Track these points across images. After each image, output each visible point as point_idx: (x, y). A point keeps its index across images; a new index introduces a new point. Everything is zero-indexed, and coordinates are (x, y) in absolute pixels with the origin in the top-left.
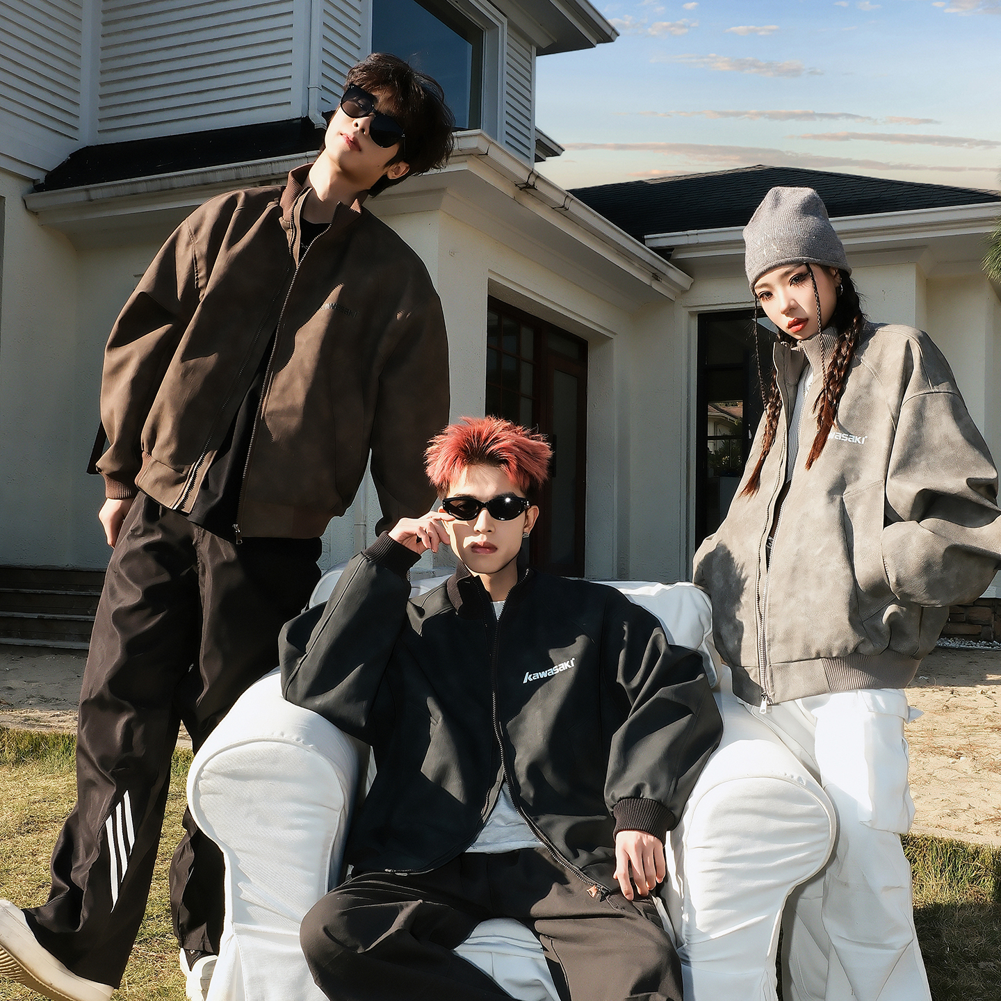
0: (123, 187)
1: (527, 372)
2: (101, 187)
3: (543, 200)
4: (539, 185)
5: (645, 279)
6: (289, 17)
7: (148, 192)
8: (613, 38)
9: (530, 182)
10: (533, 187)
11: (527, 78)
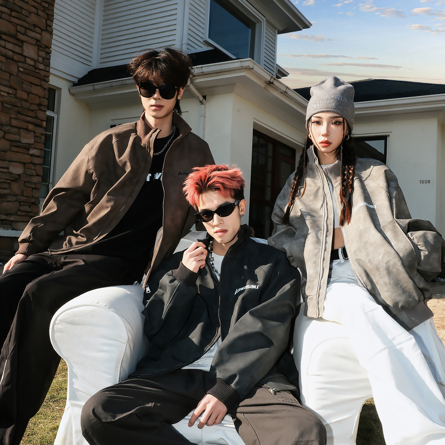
0: (107, 84)
1: (270, 162)
2: (98, 84)
3: (277, 89)
4: (275, 82)
6: (175, 15)
7: (117, 86)
8: (309, 26)
9: (272, 81)
10: (272, 83)
11: (273, 43)
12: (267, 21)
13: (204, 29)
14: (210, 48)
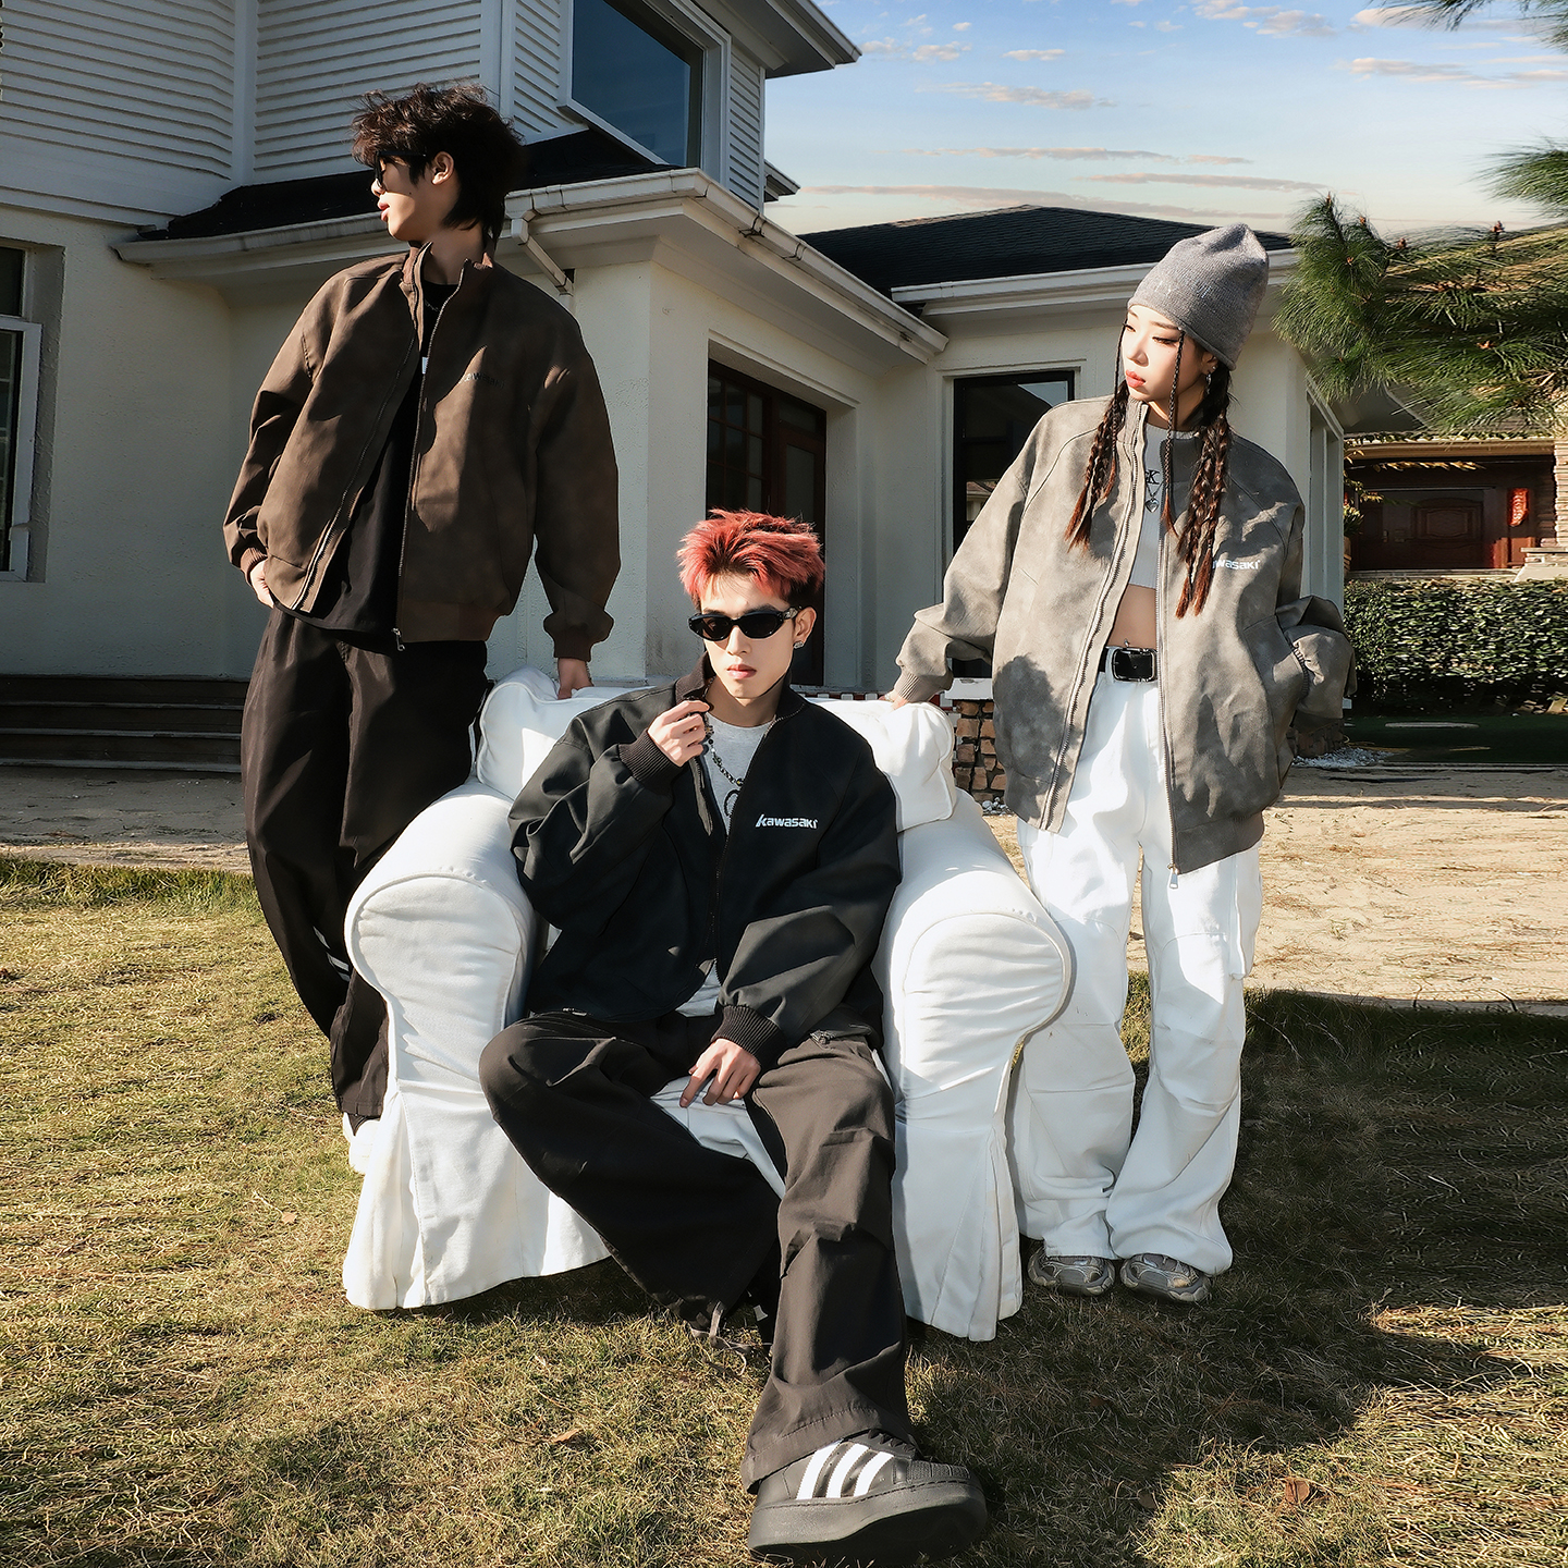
1: (755, 448)
3: (771, 248)
4: (767, 232)
5: (892, 339)
6: (477, 35)
8: (854, 57)
9: (757, 228)
10: (759, 234)
11: (754, 108)
12: (736, 43)
13: (557, 72)
14: (578, 128)
